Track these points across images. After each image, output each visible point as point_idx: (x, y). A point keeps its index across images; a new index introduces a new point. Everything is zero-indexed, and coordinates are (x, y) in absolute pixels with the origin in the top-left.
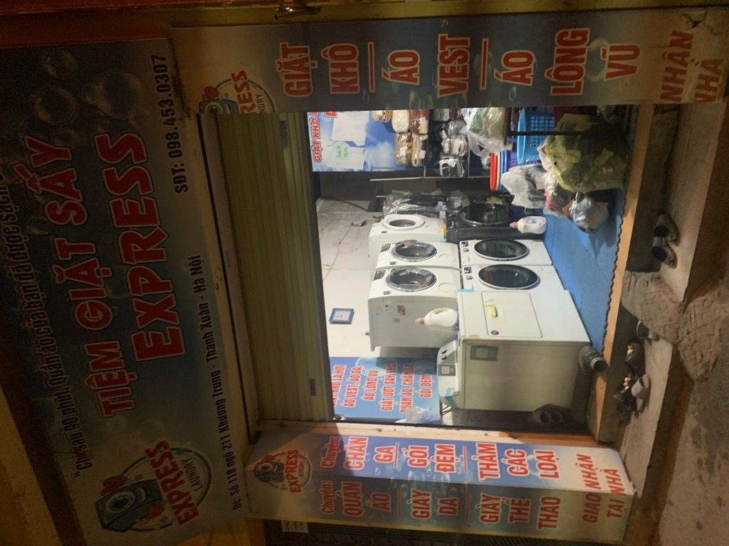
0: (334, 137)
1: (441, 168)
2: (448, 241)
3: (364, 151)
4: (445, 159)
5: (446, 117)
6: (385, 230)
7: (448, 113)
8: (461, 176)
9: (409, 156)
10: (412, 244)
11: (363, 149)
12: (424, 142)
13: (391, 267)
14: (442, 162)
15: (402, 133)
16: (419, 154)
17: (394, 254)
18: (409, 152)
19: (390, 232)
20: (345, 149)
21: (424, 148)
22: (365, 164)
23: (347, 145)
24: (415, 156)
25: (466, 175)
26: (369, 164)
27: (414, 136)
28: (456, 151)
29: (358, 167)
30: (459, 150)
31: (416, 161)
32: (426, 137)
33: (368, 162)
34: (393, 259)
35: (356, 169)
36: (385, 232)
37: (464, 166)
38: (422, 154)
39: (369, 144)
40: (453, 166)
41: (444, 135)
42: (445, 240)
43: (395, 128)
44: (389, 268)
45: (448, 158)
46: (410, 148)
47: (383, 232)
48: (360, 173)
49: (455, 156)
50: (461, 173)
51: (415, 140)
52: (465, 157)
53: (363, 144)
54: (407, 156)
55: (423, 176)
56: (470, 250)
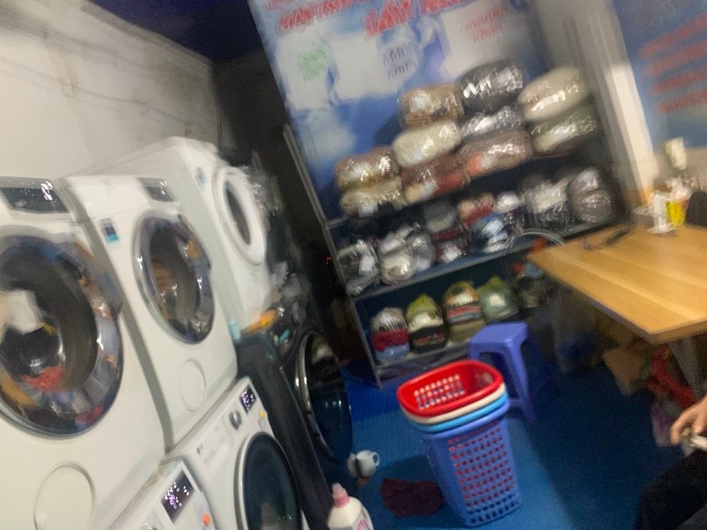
1: (351, 249)
2: (239, 347)
4: (370, 250)
7: (444, 227)
8: (350, 289)
9: (354, 185)
10: (196, 263)
14: (361, 246)
15: (393, 157)
16: (366, 202)
18: (366, 183)
21: (382, 206)
24: (361, 195)
25: (355, 294)
26: (309, 119)
27: (397, 182)
28: (389, 264)
30: (393, 270)
31: (353, 199)
32: (401, 202)
37: (369, 288)
38: (369, 207)
40: (361, 269)
41: (404, 232)
42: (238, 338)
43: (401, 142)
45: (372, 255)
49: (378, 265)
50: (356, 288)
51: (390, 185)
52: (382, 284)
55: (332, 221)
56: (240, 427)
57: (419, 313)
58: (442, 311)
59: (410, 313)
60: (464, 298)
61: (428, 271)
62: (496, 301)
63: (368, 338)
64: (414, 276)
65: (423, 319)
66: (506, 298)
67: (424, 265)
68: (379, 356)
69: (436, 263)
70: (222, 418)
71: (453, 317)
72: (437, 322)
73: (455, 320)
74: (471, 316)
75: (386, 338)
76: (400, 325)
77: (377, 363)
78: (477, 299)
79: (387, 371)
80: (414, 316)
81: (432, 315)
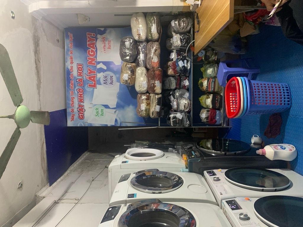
0: (94, 102)
1: (171, 120)
3: (115, 112)
4: (174, 114)
5: (173, 86)
6: (125, 160)
7: (175, 83)
8: (187, 126)
9: (147, 110)
10: (154, 174)
11: (115, 110)
12: (159, 99)
13: (129, 201)
14: (172, 116)
15: (142, 94)
16: (155, 108)
17: (134, 185)
18: (148, 107)
19: (130, 162)
20: (102, 110)
21: (158, 104)
22: (116, 120)
23: (103, 108)
24: (152, 110)
25: (190, 125)
26: (119, 121)
27: (152, 95)
28: (182, 108)
29: (110, 123)
30: (185, 107)
31: (153, 113)
32: (160, 96)
33: (118, 119)
34: (133, 191)
35: (109, 125)
36: (125, 162)
37: (189, 118)
38: (158, 108)
39: (119, 106)
40: (181, 119)
41: (172, 98)
42: (187, 170)
43: (137, 89)
44: (125, 202)
45: (176, 113)
46: (148, 104)
47: (123, 162)
48: (112, 127)
49: (181, 112)
50: (187, 123)
51: (152, 98)
52: (189, 112)
53: (115, 107)
54: (146, 110)
55: (158, 125)
56: (220, 178)
57: (205, 103)
58: (207, 93)
59: (204, 106)
60: (205, 83)
61: (190, 94)
62: (210, 71)
63: (209, 125)
64: (190, 100)
65: (209, 101)
66: (210, 67)
67: (187, 95)
68: (217, 123)
69: (188, 90)
70: (214, 184)
71: (211, 90)
72: (211, 96)
73: (213, 90)
74: (213, 83)
75: (212, 118)
76: (208, 111)
77: (220, 125)
78: (207, 79)
79: (225, 122)
80: (206, 105)
81: (208, 98)
